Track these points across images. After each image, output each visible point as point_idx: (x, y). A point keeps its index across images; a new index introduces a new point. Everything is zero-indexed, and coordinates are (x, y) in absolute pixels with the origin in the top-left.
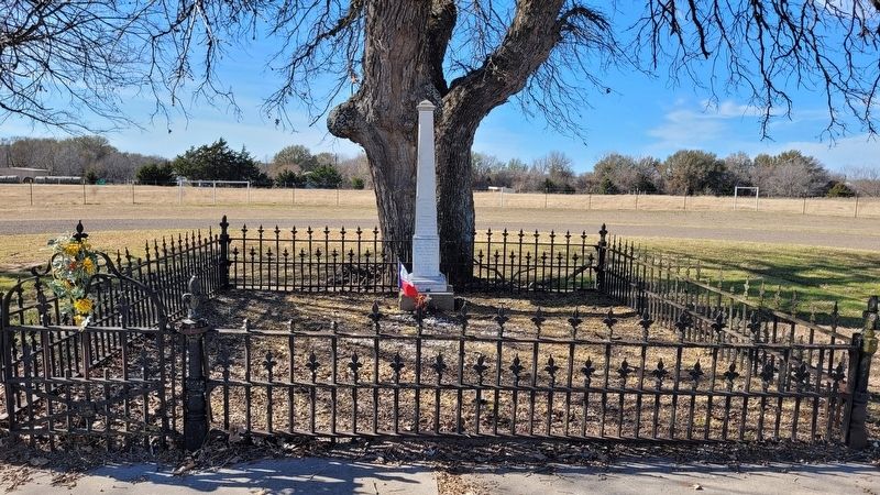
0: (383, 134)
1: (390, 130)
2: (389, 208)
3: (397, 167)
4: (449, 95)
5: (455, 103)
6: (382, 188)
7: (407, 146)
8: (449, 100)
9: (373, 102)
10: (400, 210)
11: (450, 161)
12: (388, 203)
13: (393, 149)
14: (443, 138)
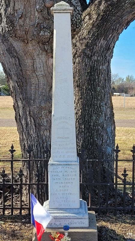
0: (17, 45)
1: (25, 41)
2: (27, 124)
3: (34, 81)
4: (89, 9)
5: (95, 17)
6: (20, 104)
7: (43, 57)
8: (89, 14)
9: (6, 10)
10: (38, 126)
11: (90, 74)
12: (26, 119)
13: (28, 62)
14: (83, 52)
